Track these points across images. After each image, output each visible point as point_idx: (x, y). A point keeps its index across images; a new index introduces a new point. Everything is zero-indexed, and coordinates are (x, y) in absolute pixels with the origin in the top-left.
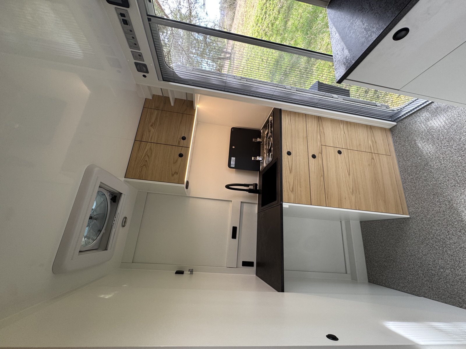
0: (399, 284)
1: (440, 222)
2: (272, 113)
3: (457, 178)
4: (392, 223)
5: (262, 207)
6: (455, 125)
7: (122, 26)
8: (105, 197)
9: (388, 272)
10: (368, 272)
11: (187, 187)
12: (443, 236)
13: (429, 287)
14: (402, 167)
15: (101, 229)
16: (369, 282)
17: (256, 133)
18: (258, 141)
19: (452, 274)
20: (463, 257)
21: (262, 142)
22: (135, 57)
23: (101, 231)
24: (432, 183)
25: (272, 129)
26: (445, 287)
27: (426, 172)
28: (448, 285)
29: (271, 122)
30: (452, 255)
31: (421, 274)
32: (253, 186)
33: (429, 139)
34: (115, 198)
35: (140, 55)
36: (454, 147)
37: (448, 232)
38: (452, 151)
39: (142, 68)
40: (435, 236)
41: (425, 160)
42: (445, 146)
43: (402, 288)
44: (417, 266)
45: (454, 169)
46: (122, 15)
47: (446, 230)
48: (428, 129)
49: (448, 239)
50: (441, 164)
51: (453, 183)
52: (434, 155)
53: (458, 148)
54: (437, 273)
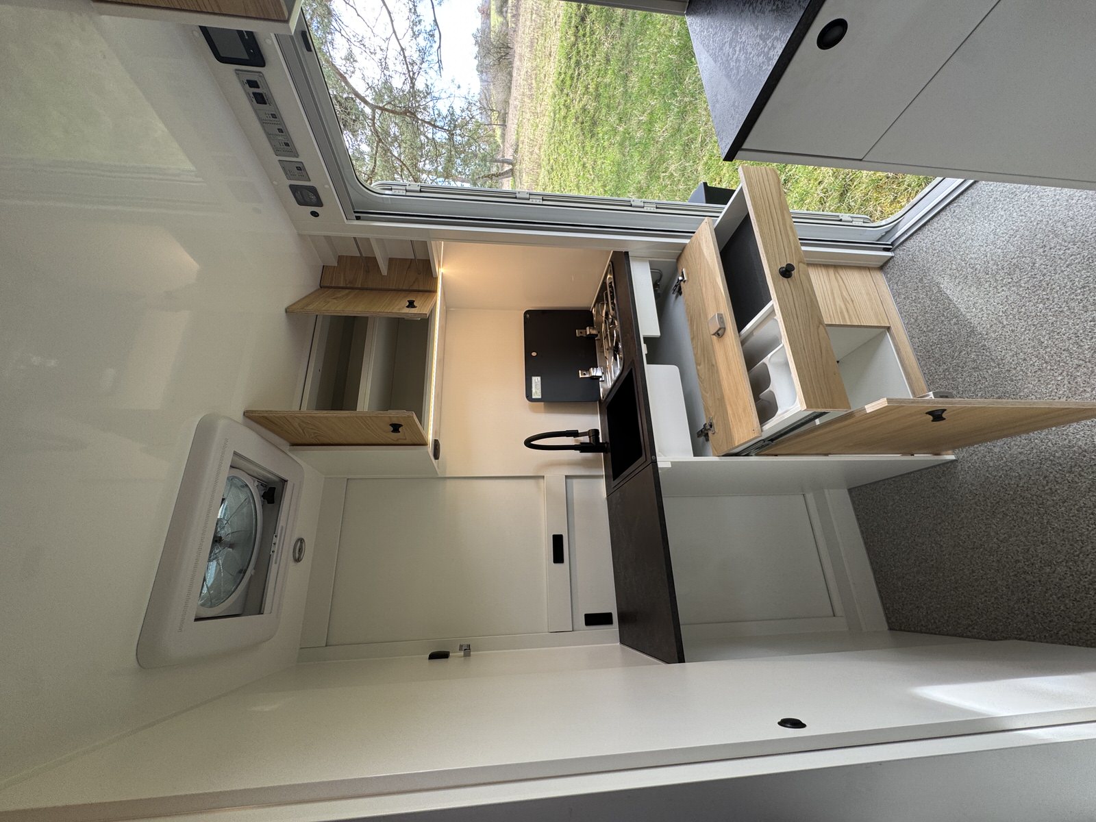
0: (960, 621)
1: (1022, 458)
2: (609, 265)
3: (1042, 352)
4: (920, 481)
5: (614, 480)
6: (1018, 236)
7: (253, 106)
8: (248, 491)
9: (930, 598)
10: (884, 605)
11: (436, 456)
12: (1036, 490)
13: (1027, 616)
14: (920, 348)
15: (245, 568)
16: (890, 629)
17: (583, 317)
18: (588, 333)
19: (1072, 575)
20: (1088, 529)
21: (597, 335)
22: (289, 174)
23: (245, 573)
24: (989, 371)
25: (615, 302)
26: (1062, 608)
27: (974, 350)
28: (1067, 602)
29: (611, 286)
30: (1064, 531)
31: (1004, 588)
32: (590, 437)
33: (967, 277)
34: (272, 493)
35: (300, 168)
36: (1023, 285)
37: (1045, 477)
38: (1021, 293)
39: (307, 196)
40: (1019, 493)
41: (966, 323)
42: (1005, 285)
43: (967, 628)
44: (993, 571)
45: (1034, 333)
46: (252, 84)
47: (1041, 473)
48: (961, 253)
49: (1047, 494)
50: (1004, 327)
51: (1036, 364)
52: (984, 308)
53: (1032, 284)
54: (1037, 579)
